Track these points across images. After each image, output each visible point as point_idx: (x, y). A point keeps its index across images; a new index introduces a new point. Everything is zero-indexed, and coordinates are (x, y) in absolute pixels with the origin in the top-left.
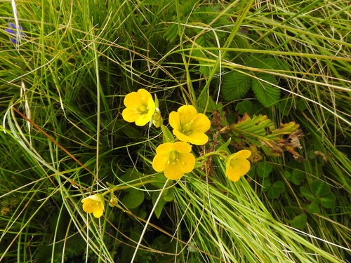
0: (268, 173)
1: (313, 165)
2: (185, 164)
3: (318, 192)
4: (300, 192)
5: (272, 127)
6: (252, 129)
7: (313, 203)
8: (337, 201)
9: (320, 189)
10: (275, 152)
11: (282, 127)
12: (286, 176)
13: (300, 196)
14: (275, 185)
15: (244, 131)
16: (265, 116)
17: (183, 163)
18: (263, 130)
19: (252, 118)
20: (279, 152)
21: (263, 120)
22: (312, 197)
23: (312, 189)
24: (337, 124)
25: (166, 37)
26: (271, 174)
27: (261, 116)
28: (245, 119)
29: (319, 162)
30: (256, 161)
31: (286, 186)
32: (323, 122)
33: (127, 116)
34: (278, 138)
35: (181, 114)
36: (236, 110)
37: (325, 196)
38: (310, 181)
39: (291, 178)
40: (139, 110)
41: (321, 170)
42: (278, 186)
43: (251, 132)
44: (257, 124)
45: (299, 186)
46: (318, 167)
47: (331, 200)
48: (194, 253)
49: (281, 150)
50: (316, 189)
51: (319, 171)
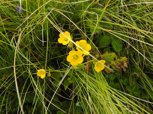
0: (114, 79)
1: (133, 78)
2: (79, 60)
3: (133, 89)
4: (126, 89)
5: (116, 58)
6: (109, 57)
7: (130, 93)
8: (141, 93)
9: (134, 88)
10: (117, 69)
11: (121, 58)
12: (121, 81)
13: (126, 90)
14: (116, 84)
15: (105, 58)
16: (114, 53)
17: (78, 60)
18: (113, 58)
19: (109, 53)
20: (119, 69)
21: (113, 55)
22: (131, 91)
23: (131, 88)
24: (145, 63)
25: (78, 16)
26: (115, 79)
27: (113, 53)
28: (106, 53)
29: (135, 77)
30: (109, 72)
31: (120, 85)
32: (139, 61)
33: (60, 41)
34: (118, 63)
35: (80, 43)
36: (104, 51)
37: (136, 91)
38: (131, 84)
39: (123, 82)
40: (65, 39)
41: (136, 81)
42: (117, 85)
43: (108, 59)
44: (111, 56)
45: (126, 86)
46: (135, 79)
47: (138, 93)
48: (78, 107)
49: (120, 68)
50: (132, 88)
51: (135, 81)
